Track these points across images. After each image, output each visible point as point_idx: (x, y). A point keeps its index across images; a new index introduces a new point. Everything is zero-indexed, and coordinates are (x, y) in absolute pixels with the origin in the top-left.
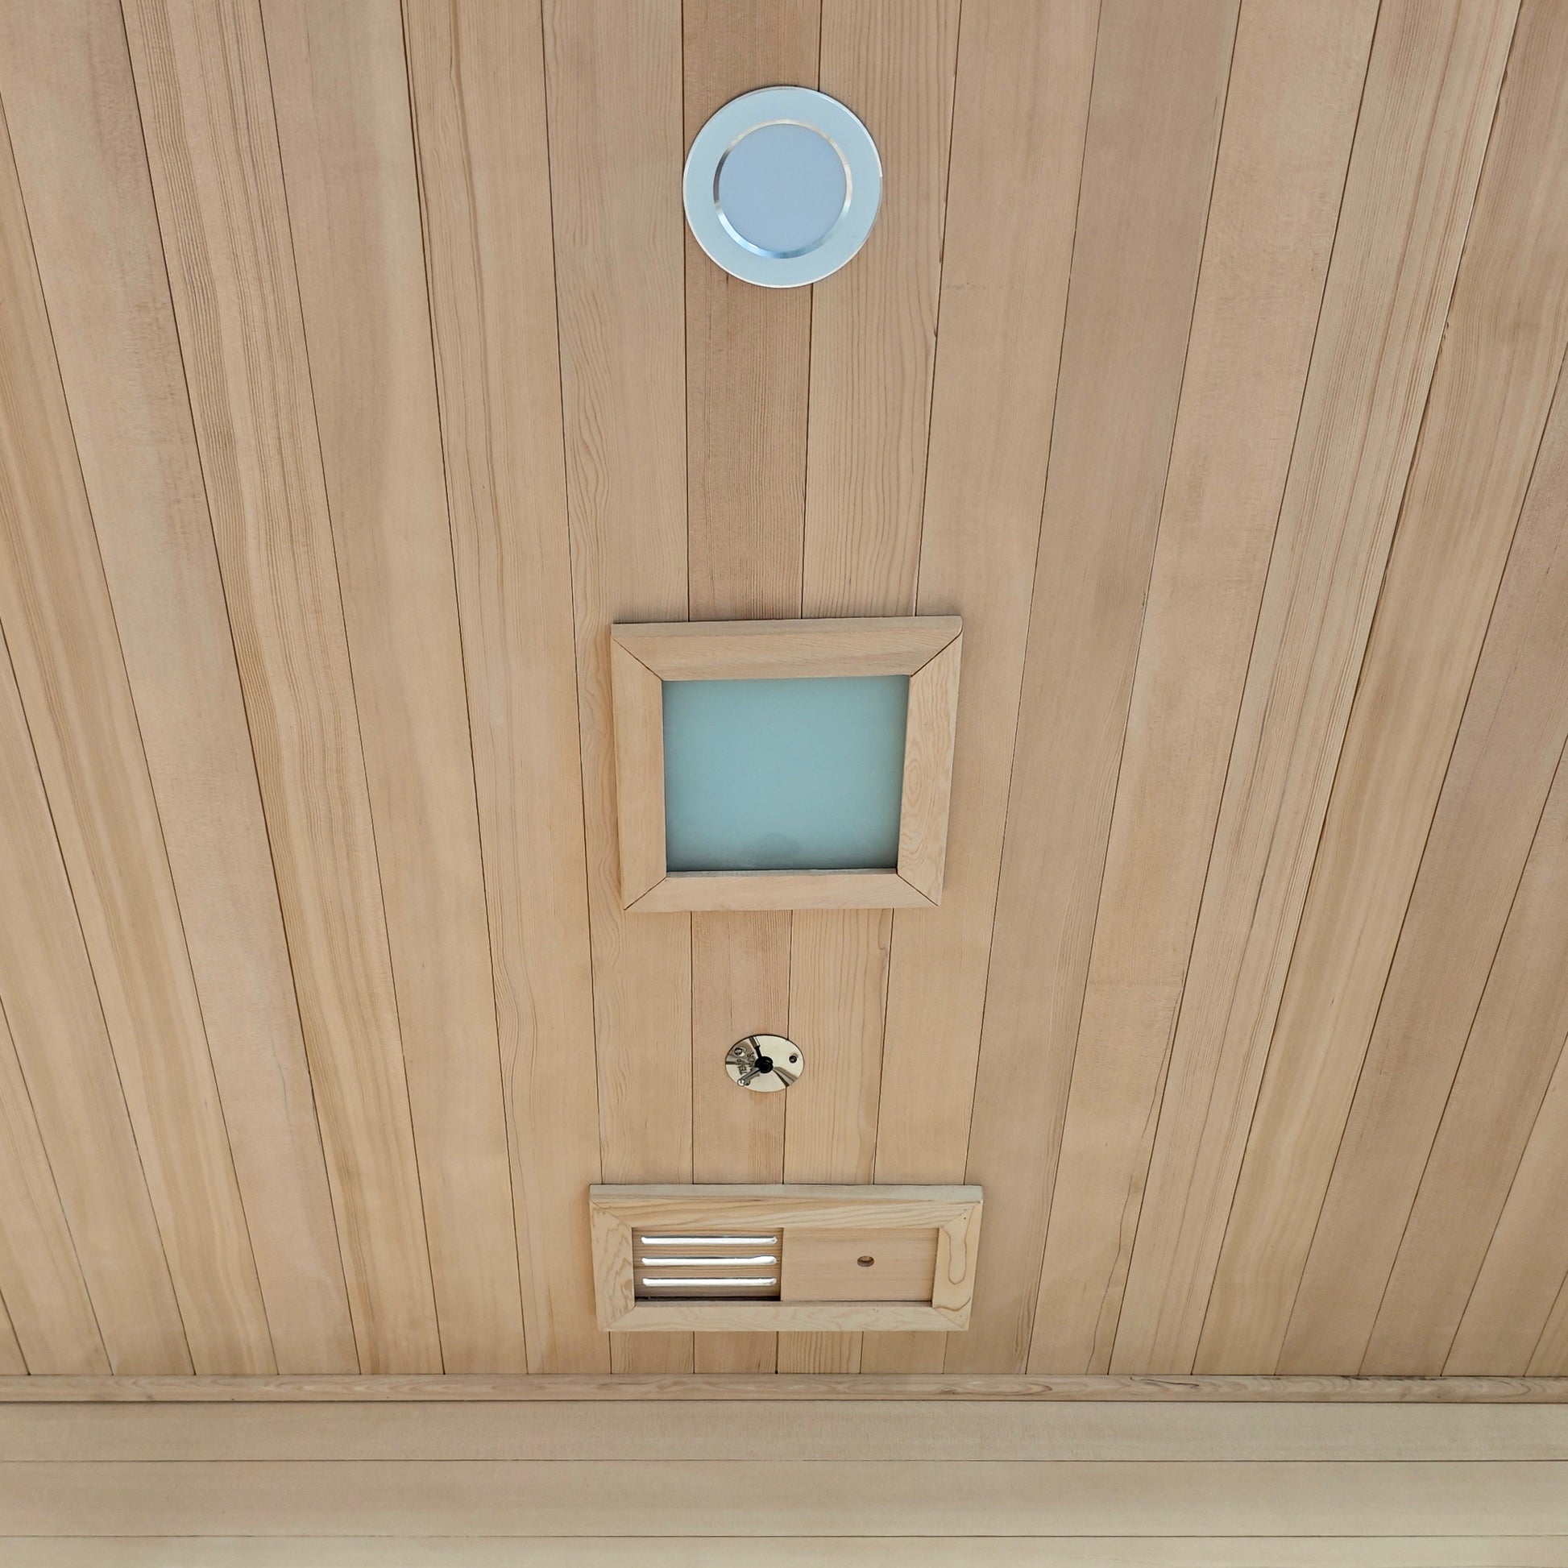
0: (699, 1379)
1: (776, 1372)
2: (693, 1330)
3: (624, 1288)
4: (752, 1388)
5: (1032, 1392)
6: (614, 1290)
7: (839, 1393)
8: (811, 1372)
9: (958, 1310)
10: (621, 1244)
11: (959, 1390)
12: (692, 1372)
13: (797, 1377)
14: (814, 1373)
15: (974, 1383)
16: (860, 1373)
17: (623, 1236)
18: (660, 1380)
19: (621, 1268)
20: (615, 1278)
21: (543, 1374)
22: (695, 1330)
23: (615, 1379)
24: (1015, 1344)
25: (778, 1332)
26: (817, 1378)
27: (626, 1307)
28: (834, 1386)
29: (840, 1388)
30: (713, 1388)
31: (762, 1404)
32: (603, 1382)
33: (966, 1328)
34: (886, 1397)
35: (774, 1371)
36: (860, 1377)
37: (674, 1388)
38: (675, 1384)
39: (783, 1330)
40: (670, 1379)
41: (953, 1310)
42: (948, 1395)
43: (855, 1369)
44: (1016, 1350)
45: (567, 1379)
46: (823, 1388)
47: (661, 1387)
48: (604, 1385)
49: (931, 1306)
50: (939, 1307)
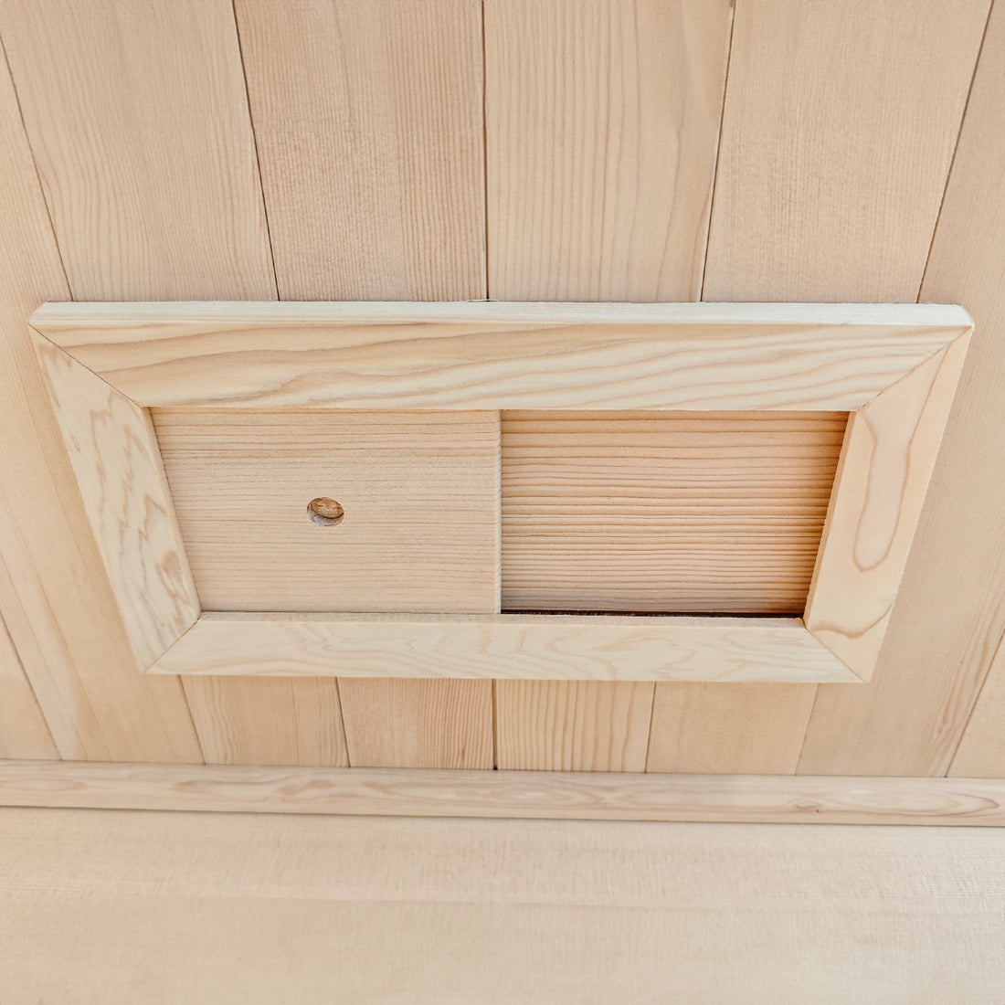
0: (356, 777)
1: (495, 768)
2: (335, 675)
3: (164, 574)
4: (448, 794)
5: (961, 809)
6: (145, 578)
7: (606, 807)
8: (558, 767)
9: (858, 634)
10: (128, 454)
11: (828, 805)
12: (345, 763)
13: (533, 778)
14: (562, 771)
15: (855, 792)
16: (645, 772)
17: (127, 430)
18: (286, 778)
19: (146, 522)
20: (140, 547)
21: (87, 761)
22: (341, 674)
23: (210, 774)
24: (940, 718)
25: (494, 681)
26: (570, 779)
27: (180, 621)
28: (599, 794)
29: (609, 798)
30: (380, 794)
31: (468, 825)
32: (185, 778)
33: (868, 676)
34: (692, 816)
35: (491, 767)
36: (647, 780)
37: (310, 793)
38: (313, 784)
39: (503, 678)
40: (307, 776)
41: (850, 635)
42: (808, 814)
43: (635, 763)
44: (940, 731)
45: (125, 772)
46: (578, 798)
47: (288, 791)
48: (189, 783)
49: (804, 624)
50: (821, 627)
